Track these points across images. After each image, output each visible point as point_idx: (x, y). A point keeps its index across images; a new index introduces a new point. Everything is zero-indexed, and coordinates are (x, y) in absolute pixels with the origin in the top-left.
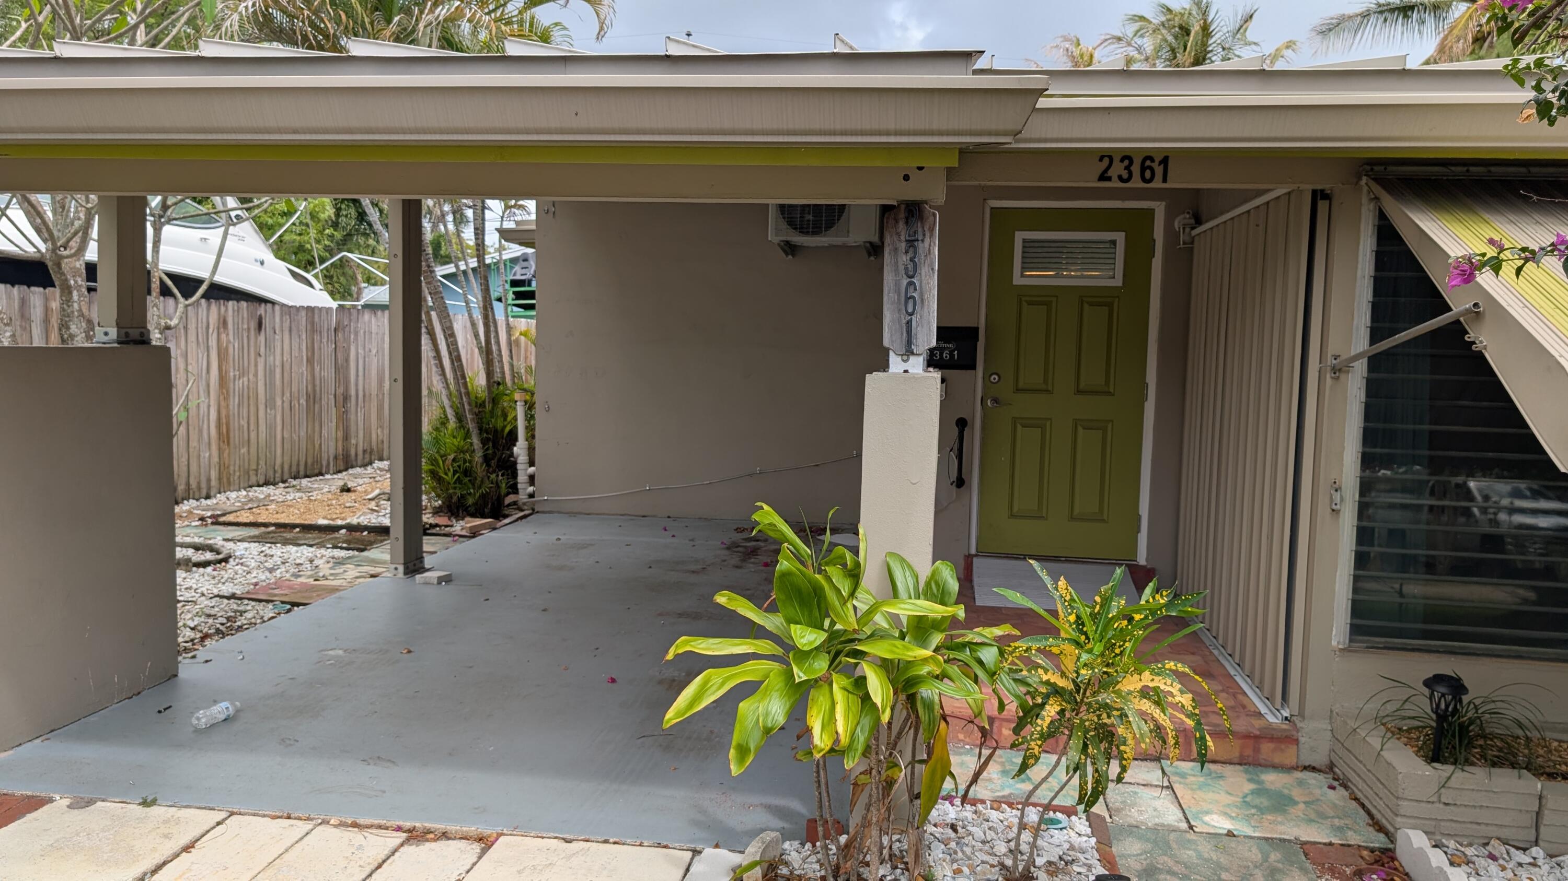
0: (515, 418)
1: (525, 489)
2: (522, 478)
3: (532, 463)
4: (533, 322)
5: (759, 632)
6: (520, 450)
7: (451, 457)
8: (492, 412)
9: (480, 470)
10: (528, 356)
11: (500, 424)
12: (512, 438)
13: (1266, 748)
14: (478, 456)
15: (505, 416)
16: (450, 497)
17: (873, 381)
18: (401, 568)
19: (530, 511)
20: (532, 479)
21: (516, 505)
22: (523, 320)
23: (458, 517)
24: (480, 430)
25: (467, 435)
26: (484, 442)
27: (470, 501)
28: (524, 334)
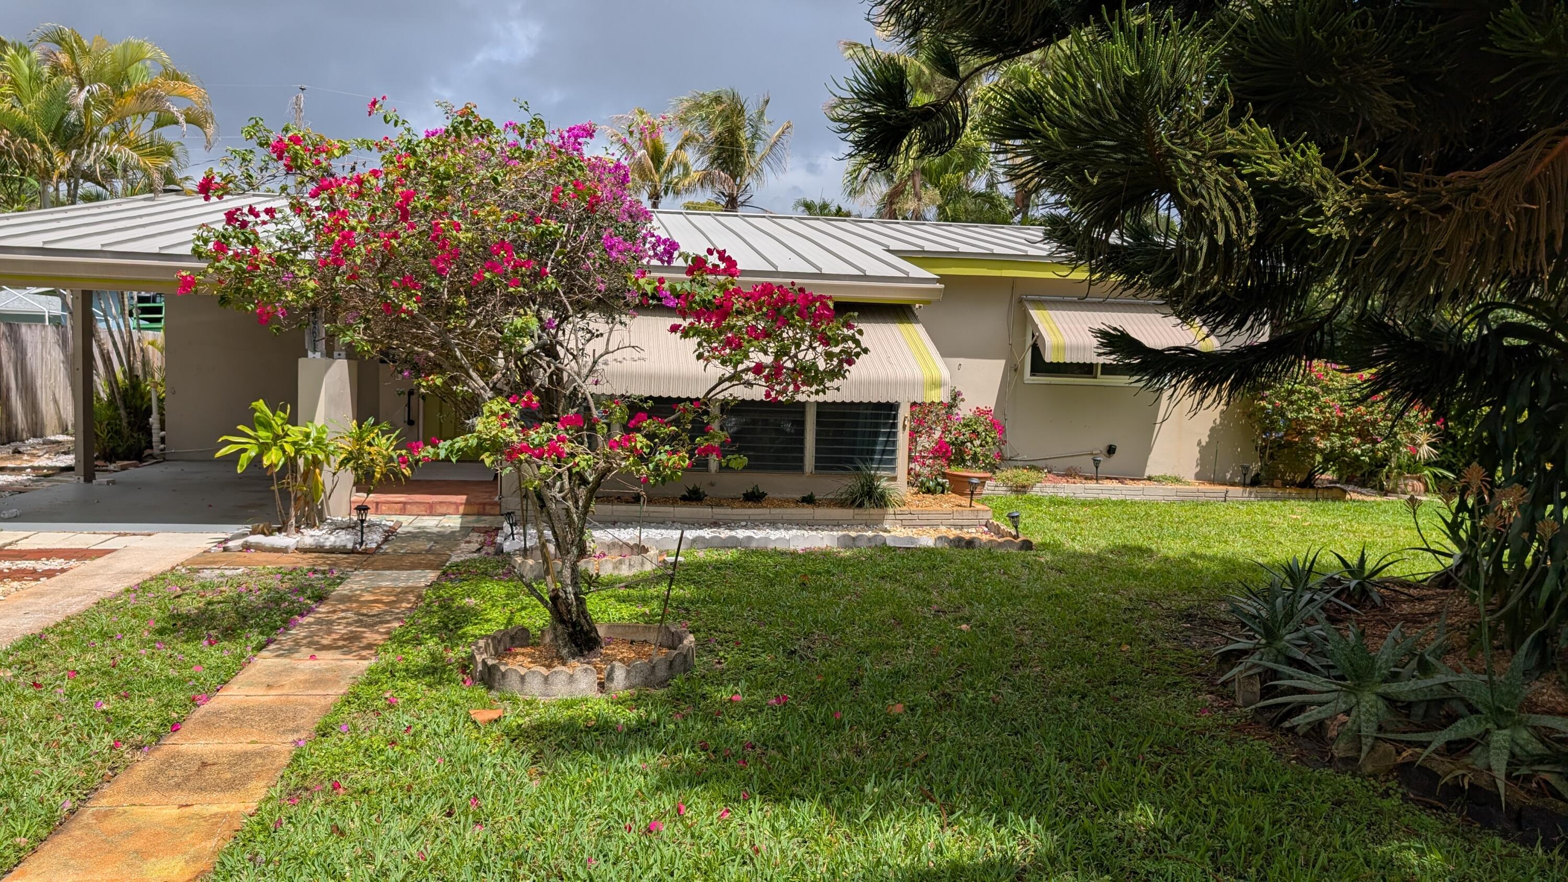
0: (150, 399)
1: (157, 447)
2: (155, 438)
3: (162, 429)
4: (161, 334)
5: (249, 436)
6: (154, 420)
7: (105, 423)
8: (133, 395)
9: (126, 431)
10: (157, 359)
11: (139, 402)
12: (149, 412)
13: (488, 507)
14: (124, 424)
15: (142, 398)
16: (105, 449)
17: (301, 361)
18: (82, 478)
19: (163, 458)
20: (163, 440)
21: (151, 456)
22: (150, 332)
23: (111, 462)
24: (126, 408)
25: (117, 409)
26: (129, 414)
27: (120, 450)
28: (152, 344)
